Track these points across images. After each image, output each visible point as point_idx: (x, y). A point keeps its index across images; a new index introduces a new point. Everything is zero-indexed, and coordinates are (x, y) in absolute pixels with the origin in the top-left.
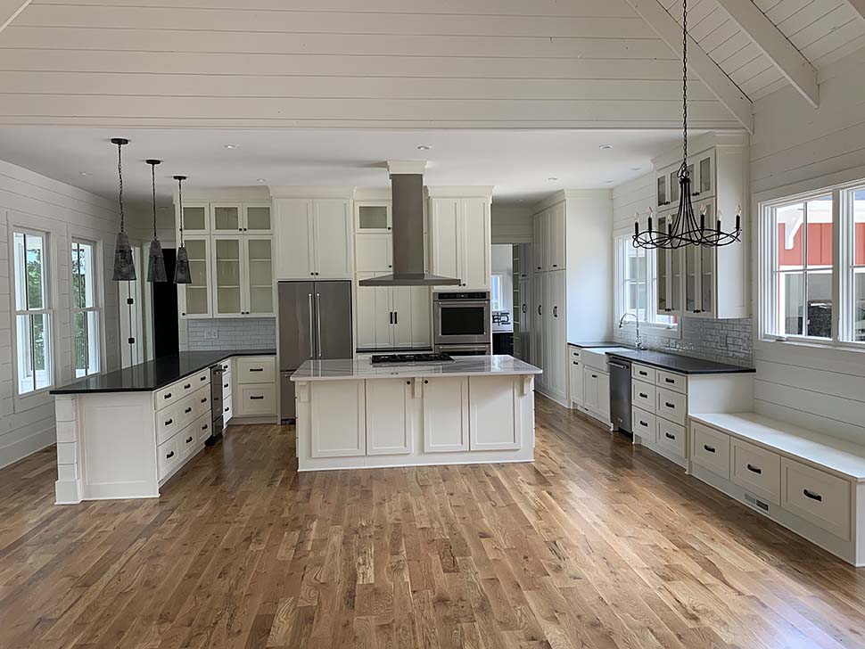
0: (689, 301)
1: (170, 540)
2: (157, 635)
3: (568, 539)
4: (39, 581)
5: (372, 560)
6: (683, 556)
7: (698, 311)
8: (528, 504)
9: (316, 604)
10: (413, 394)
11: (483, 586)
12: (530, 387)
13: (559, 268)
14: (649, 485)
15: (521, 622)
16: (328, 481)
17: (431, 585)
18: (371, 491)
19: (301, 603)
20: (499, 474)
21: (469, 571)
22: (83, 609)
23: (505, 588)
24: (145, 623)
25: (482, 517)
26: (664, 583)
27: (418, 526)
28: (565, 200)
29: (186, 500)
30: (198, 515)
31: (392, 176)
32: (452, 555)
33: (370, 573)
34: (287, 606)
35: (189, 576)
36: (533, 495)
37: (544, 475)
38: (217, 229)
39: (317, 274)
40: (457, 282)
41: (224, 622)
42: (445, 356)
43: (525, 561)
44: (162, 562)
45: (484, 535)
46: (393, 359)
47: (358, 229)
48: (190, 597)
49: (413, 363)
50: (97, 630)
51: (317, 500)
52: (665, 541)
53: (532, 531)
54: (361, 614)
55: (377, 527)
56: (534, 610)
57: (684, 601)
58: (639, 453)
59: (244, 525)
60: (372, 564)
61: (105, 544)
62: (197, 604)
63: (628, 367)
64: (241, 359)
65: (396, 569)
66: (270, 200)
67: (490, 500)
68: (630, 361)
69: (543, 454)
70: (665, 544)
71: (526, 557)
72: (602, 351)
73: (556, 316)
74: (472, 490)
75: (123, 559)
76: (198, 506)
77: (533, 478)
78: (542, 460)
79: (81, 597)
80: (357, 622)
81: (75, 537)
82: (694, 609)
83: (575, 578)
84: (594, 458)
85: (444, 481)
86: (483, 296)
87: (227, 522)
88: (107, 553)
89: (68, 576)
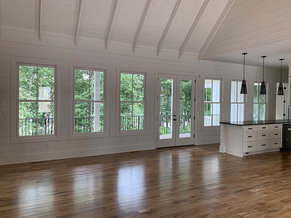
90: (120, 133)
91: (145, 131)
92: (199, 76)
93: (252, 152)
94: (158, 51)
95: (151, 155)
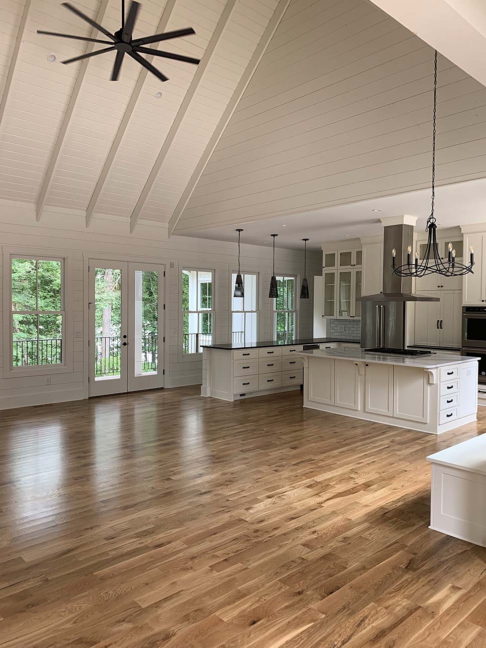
10: (359, 371)
38: (341, 265)
90: (12, 371)
91: (65, 367)
92: (172, 265)
93: (251, 393)
94: (88, 218)
95: (70, 409)
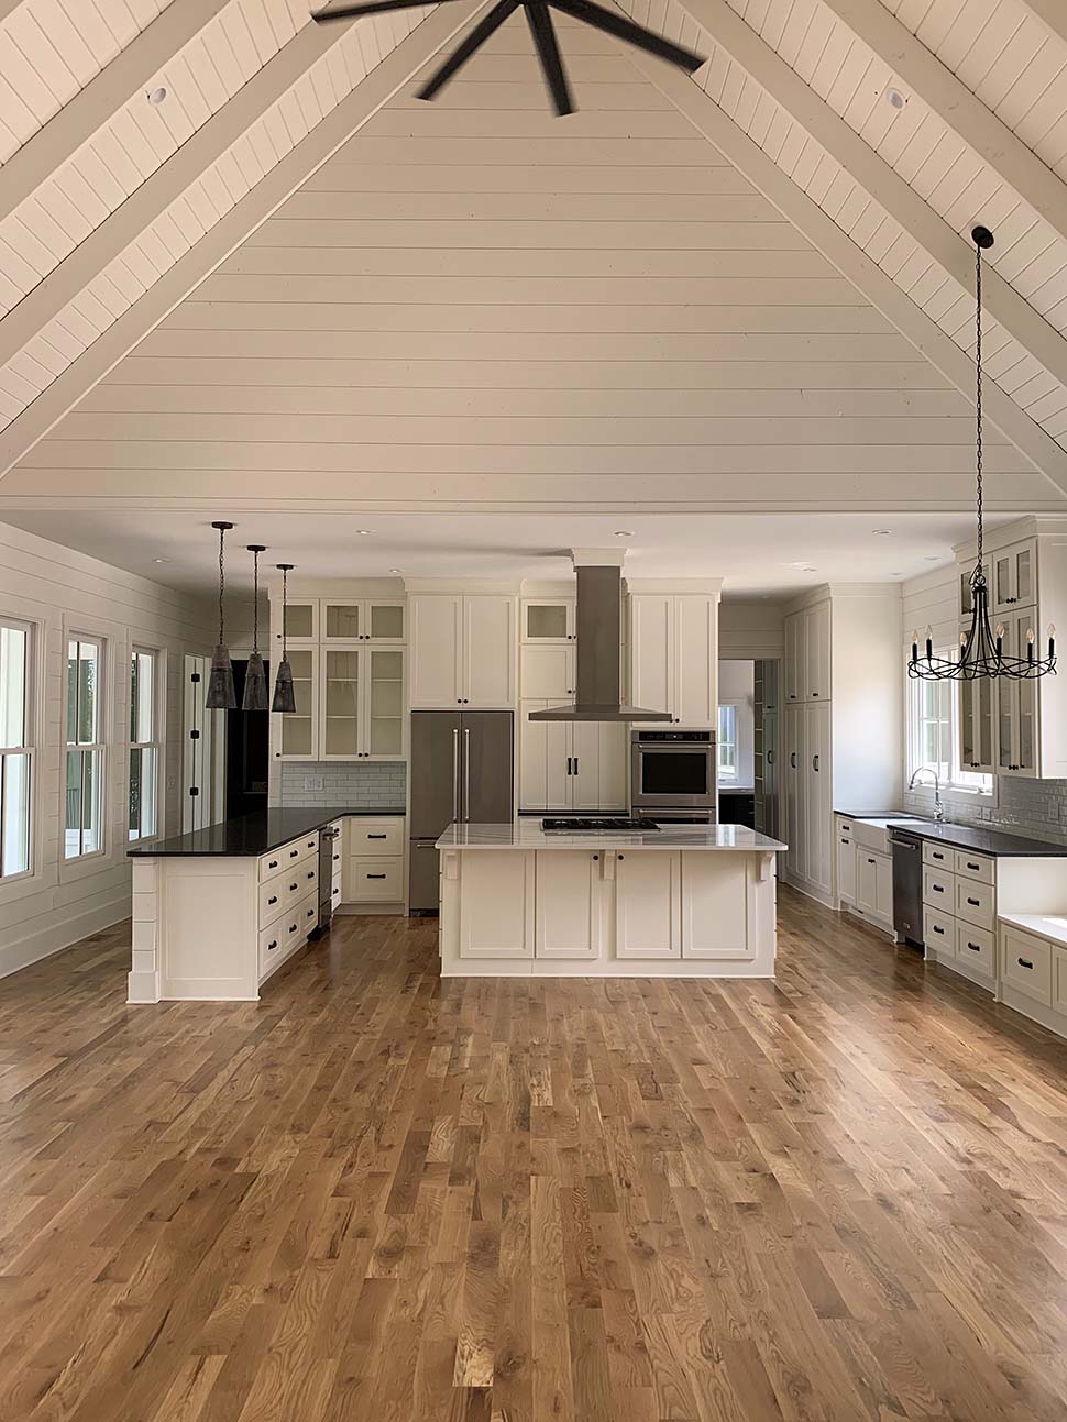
0: (1004, 752)
1: (286, 1048)
2: (293, 1144)
3: (813, 1071)
4: (136, 1084)
5: (549, 1082)
6: (967, 1096)
7: (1015, 767)
8: (761, 1029)
9: (481, 1124)
10: (602, 875)
11: (693, 1115)
12: (770, 870)
13: (822, 699)
14: (937, 1012)
15: (740, 1153)
16: (483, 990)
17: (625, 1109)
18: (543, 1004)
19: (463, 1122)
20: (723, 993)
21: (676, 1099)
22: (198, 1114)
23: (722, 1120)
24: (276, 1132)
25: (697, 1042)
26: (935, 1124)
27: (609, 1048)
28: (830, 598)
29: (295, 1005)
30: (314, 1023)
31: (577, 569)
32: (654, 1083)
33: (548, 1095)
34: (444, 1125)
35: (318, 1088)
36: (769, 1018)
37: (788, 996)
38: (328, 636)
39: (466, 701)
40: (668, 717)
41: (371, 1136)
42: (648, 823)
43: (752, 1092)
44: (279, 1071)
45: (698, 1062)
46: (573, 826)
47: (525, 638)
48: (325, 1109)
49: (602, 832)
50: (221, 1135)
51: (469, 1013)
52: (944, 1077)
53: (762, 1060)
54: (537, 1136)
55: (552, 1046)
56: (758, 1141)
57: (957, 1143)
58: (932, 972)
59: (378, 1037)
60: (550, 1086)
61: (203, 1049)
62: (334, 1117)
63: (917, 847)
64: (355, 820)
65: (581, 1093)
66: (405, 597)
67: (709, 1022)
68: (921, 837)
69: (789, 969)
70: (946, 1082)
71: (752, 1088)
72: (882, 824)
73: (817, 770)
74: (683, 1009)
75: (232, 1067)
76: (313, 1012)
77: (771, 998)
78: (787, 976)
79: (191, 1102)
80: (533, 1144)
81: (165, 1041)
82: (968, 1152)
83: (816, 1113)
84: (864, 978)
85: (644, 996)
86: (706, 736)
87: (354, 1032)
88: (210, 1059)
89: (170, 1081)
